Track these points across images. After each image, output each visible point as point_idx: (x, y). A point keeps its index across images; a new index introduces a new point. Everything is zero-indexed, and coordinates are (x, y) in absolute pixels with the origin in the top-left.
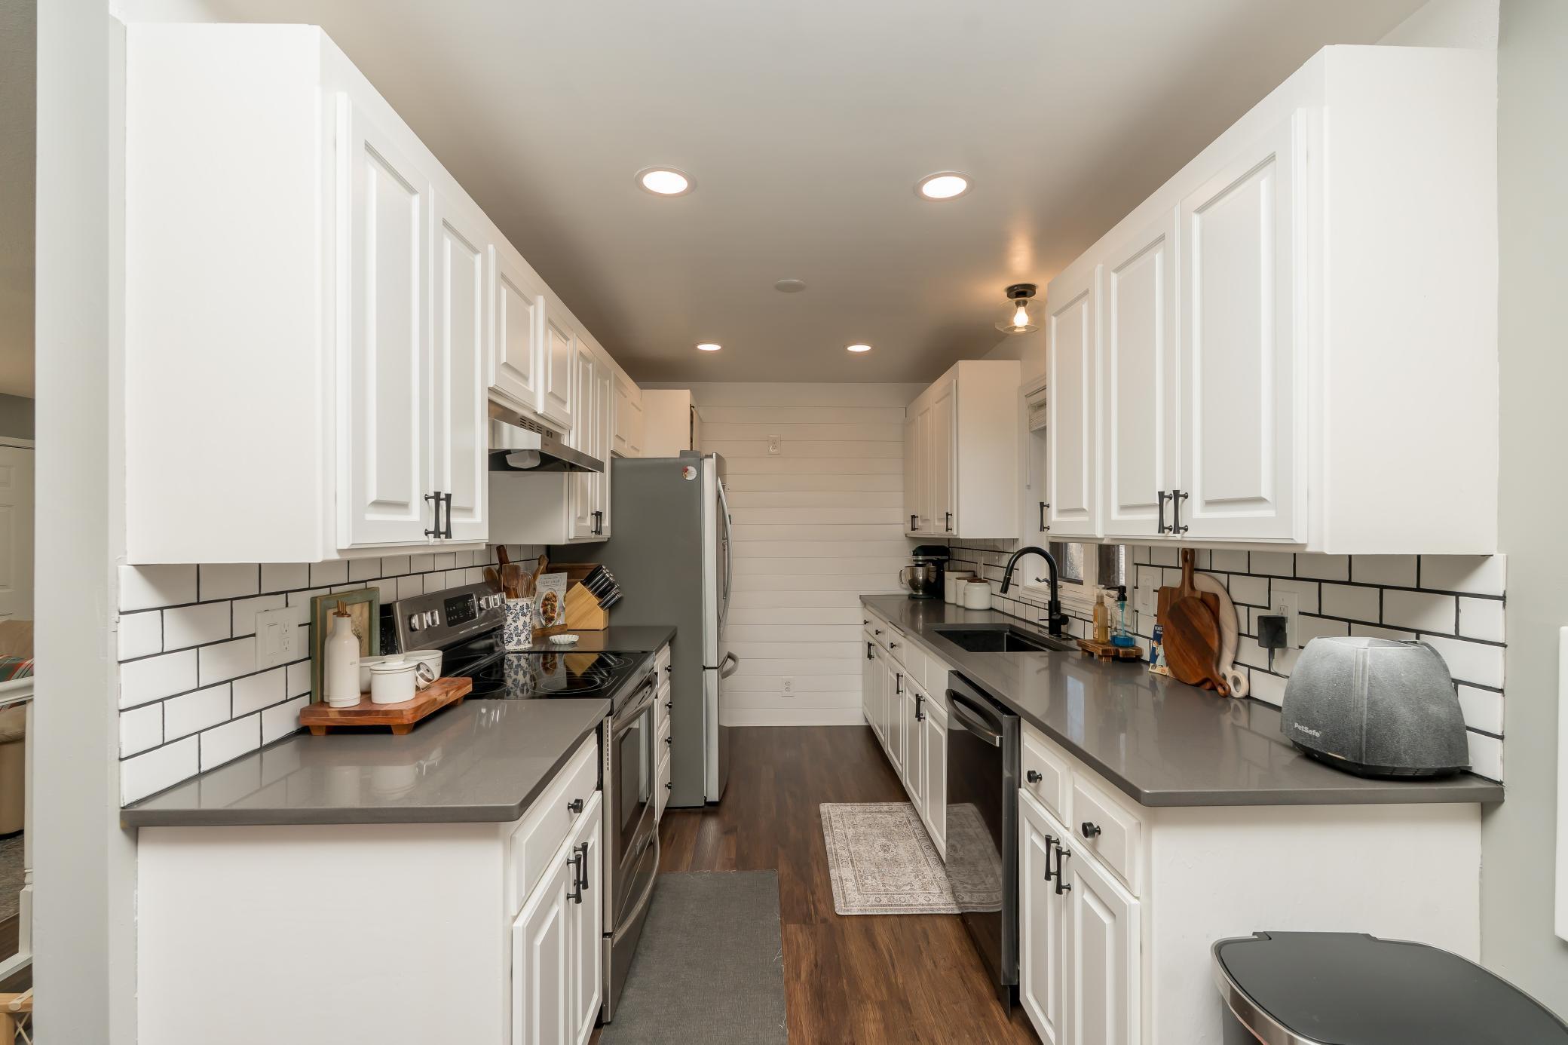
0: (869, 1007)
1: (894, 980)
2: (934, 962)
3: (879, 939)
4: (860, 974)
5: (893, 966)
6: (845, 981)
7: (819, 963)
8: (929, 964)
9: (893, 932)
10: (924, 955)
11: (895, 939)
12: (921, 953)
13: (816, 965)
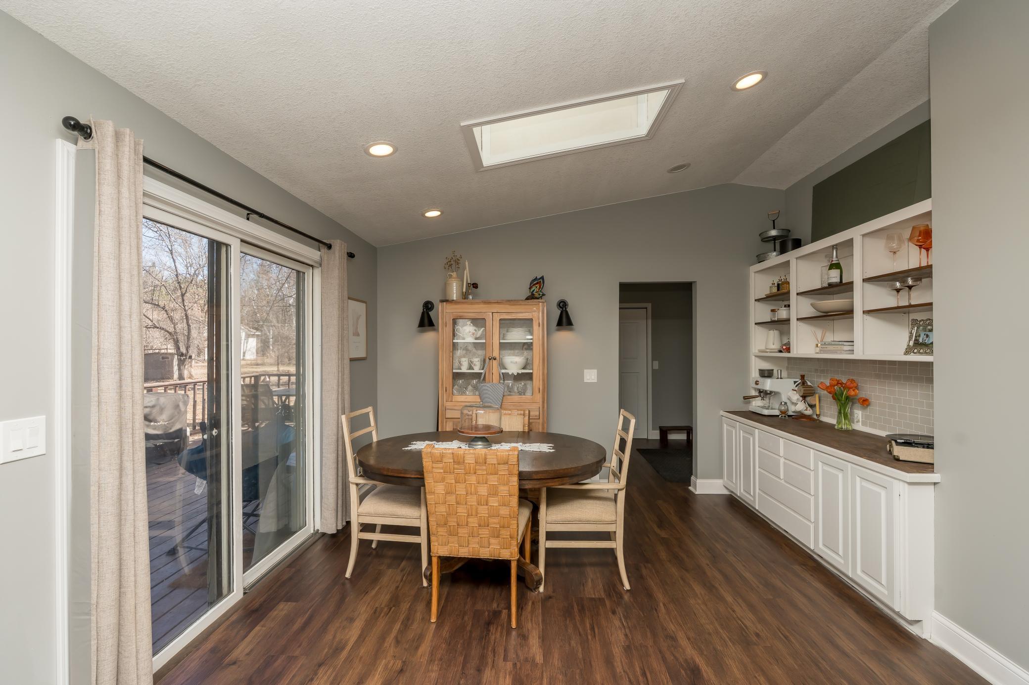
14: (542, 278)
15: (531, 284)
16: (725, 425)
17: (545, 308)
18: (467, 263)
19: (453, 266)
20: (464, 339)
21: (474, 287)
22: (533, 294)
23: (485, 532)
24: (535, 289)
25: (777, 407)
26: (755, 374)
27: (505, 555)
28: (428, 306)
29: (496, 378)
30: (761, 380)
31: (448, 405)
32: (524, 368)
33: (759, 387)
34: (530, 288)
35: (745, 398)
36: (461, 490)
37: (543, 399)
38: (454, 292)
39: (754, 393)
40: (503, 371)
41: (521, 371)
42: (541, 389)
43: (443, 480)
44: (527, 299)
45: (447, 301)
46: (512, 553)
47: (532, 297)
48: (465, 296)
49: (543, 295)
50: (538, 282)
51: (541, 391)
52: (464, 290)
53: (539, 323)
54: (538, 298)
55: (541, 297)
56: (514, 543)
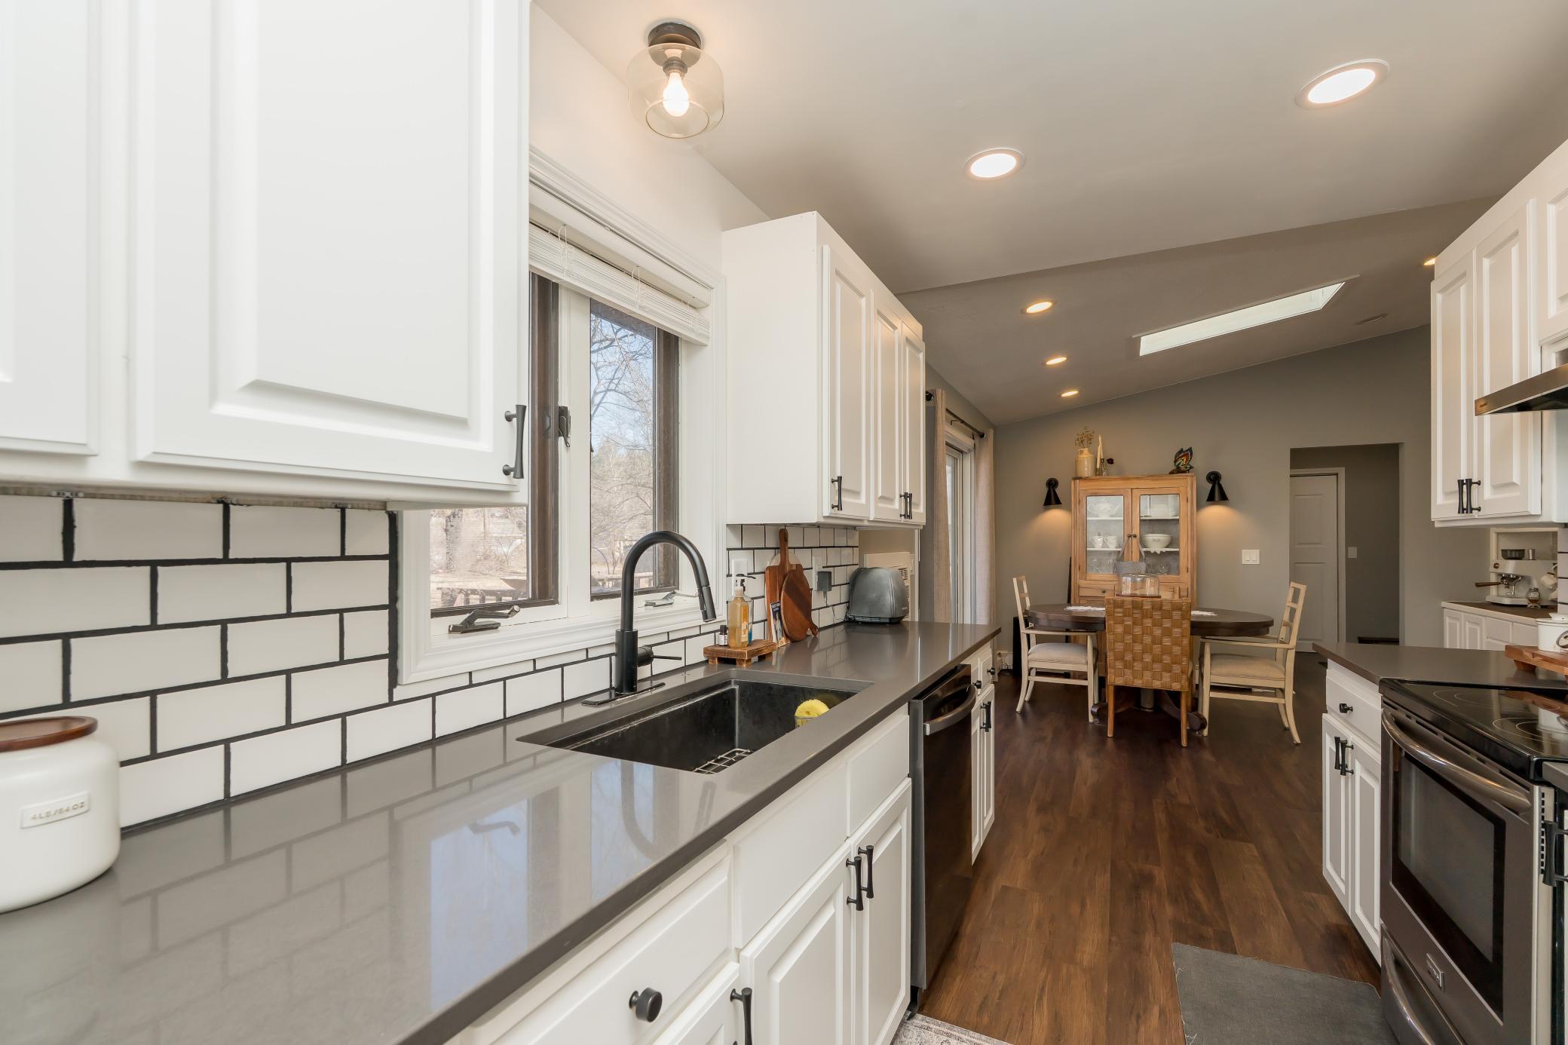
0: (1085, 963)
1: (1050, 976)
2: (994, 978)
3: (1045, 1022)
4: (1085, 993)
5: (1043, 989)
6: (1106, 990)
7: (1134, 1019)
8: (1001, 979)
9: (1022, 1024)
10: (1000, 988)
11: (1023, 1016)
12: (1002, 992)
13: (1138, 1017)
14: (1190, 450)
15: (1176, 456)
16: (1447, 618)
17: (1195, 482)
18: (1100, 438)
19: (1085, 442)
20: (1097, 516)
21: (1109, 463)
22: (1178, 467)
23: (1157, 667)
24: (1182, 462)
25: (1524, 595)
26: (1494, 555)
27: (1176, 687)
28: (1052, 484)
29: (1136, 556)
30: (1502, 561)
31: (1082, 583)
32: (1167, 547)
33: (1499, 571)
34: (1175, 461)
35: (1478, 585)
36: (1138, 630)
37: (1192, 578)
38: (1086, 469)
39: (1493, 579)
40: (1145, 549)
41: (1164, 550)
42: (1189, 567)
43: (1122, 622)
44: (1172, 473)
45: (1080, 478)
46: (1182, 686)
47: (1178, 471)
48: (1098, 472)
49: (1191, 468)
50: (1186, 453)
51: (1189, 570)
52: (1098, 466)
53: (1187, 499)
54: (1184, 472)
55: (1188, 470)
56: (1184, 677)
